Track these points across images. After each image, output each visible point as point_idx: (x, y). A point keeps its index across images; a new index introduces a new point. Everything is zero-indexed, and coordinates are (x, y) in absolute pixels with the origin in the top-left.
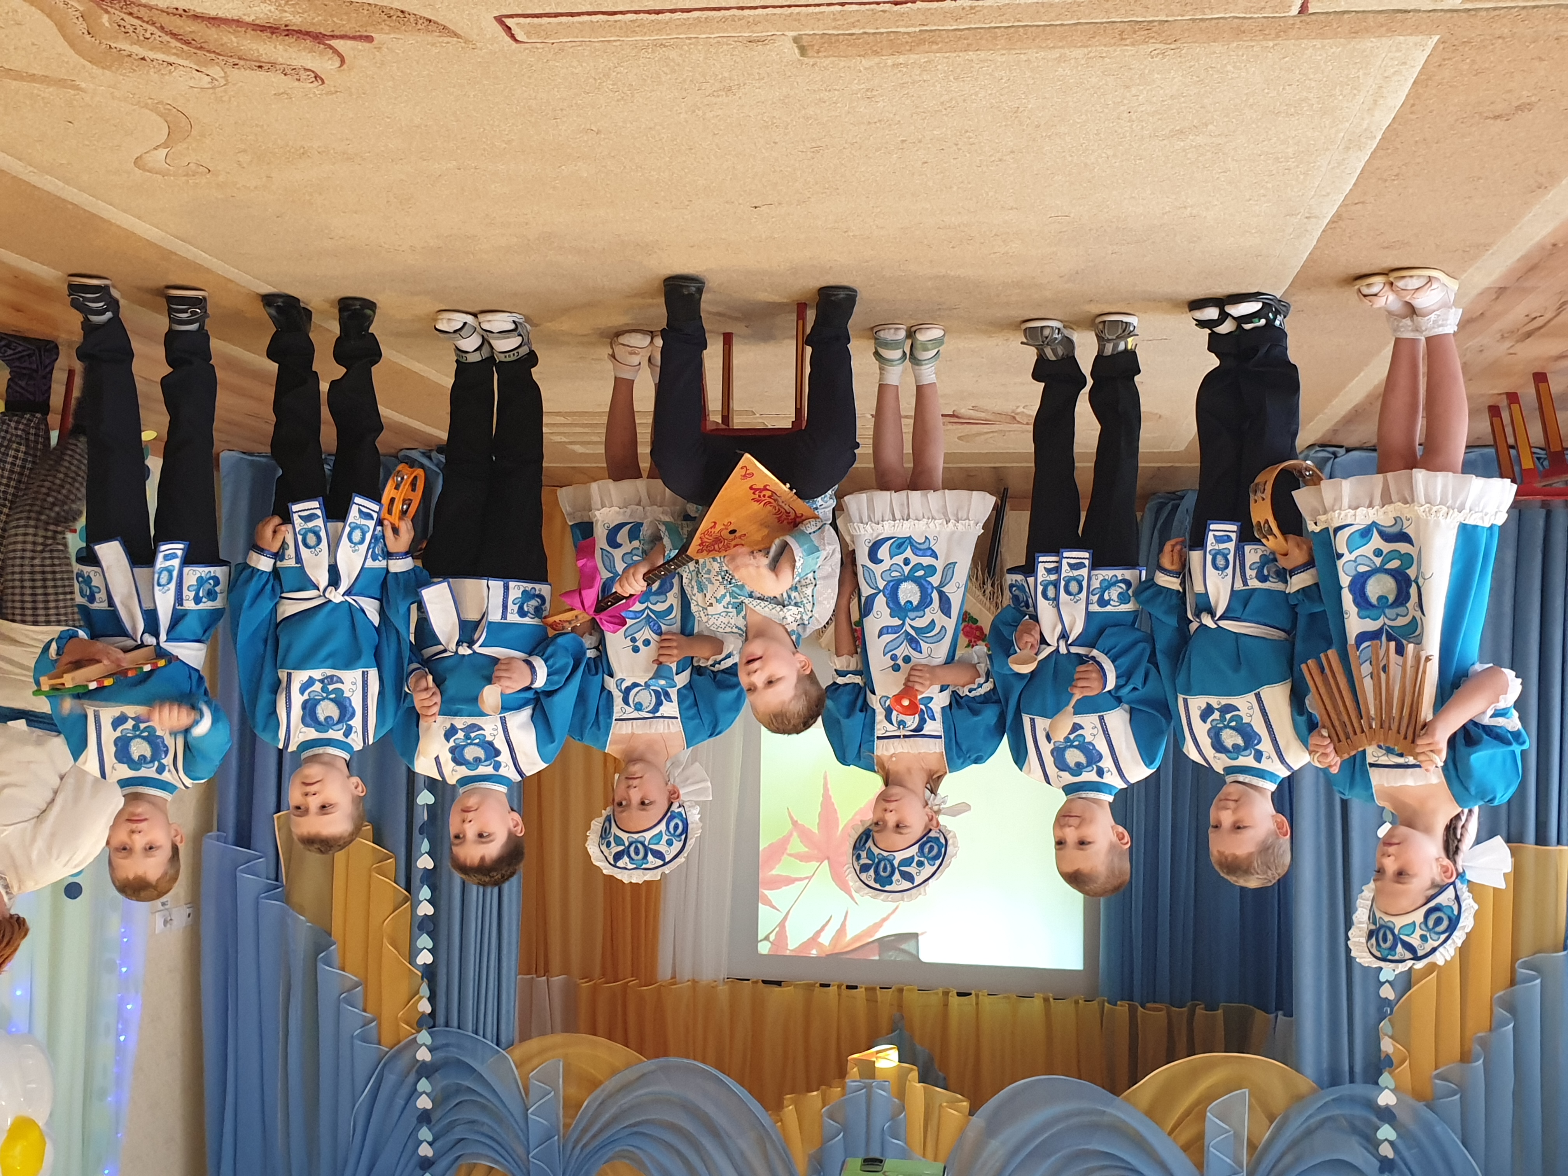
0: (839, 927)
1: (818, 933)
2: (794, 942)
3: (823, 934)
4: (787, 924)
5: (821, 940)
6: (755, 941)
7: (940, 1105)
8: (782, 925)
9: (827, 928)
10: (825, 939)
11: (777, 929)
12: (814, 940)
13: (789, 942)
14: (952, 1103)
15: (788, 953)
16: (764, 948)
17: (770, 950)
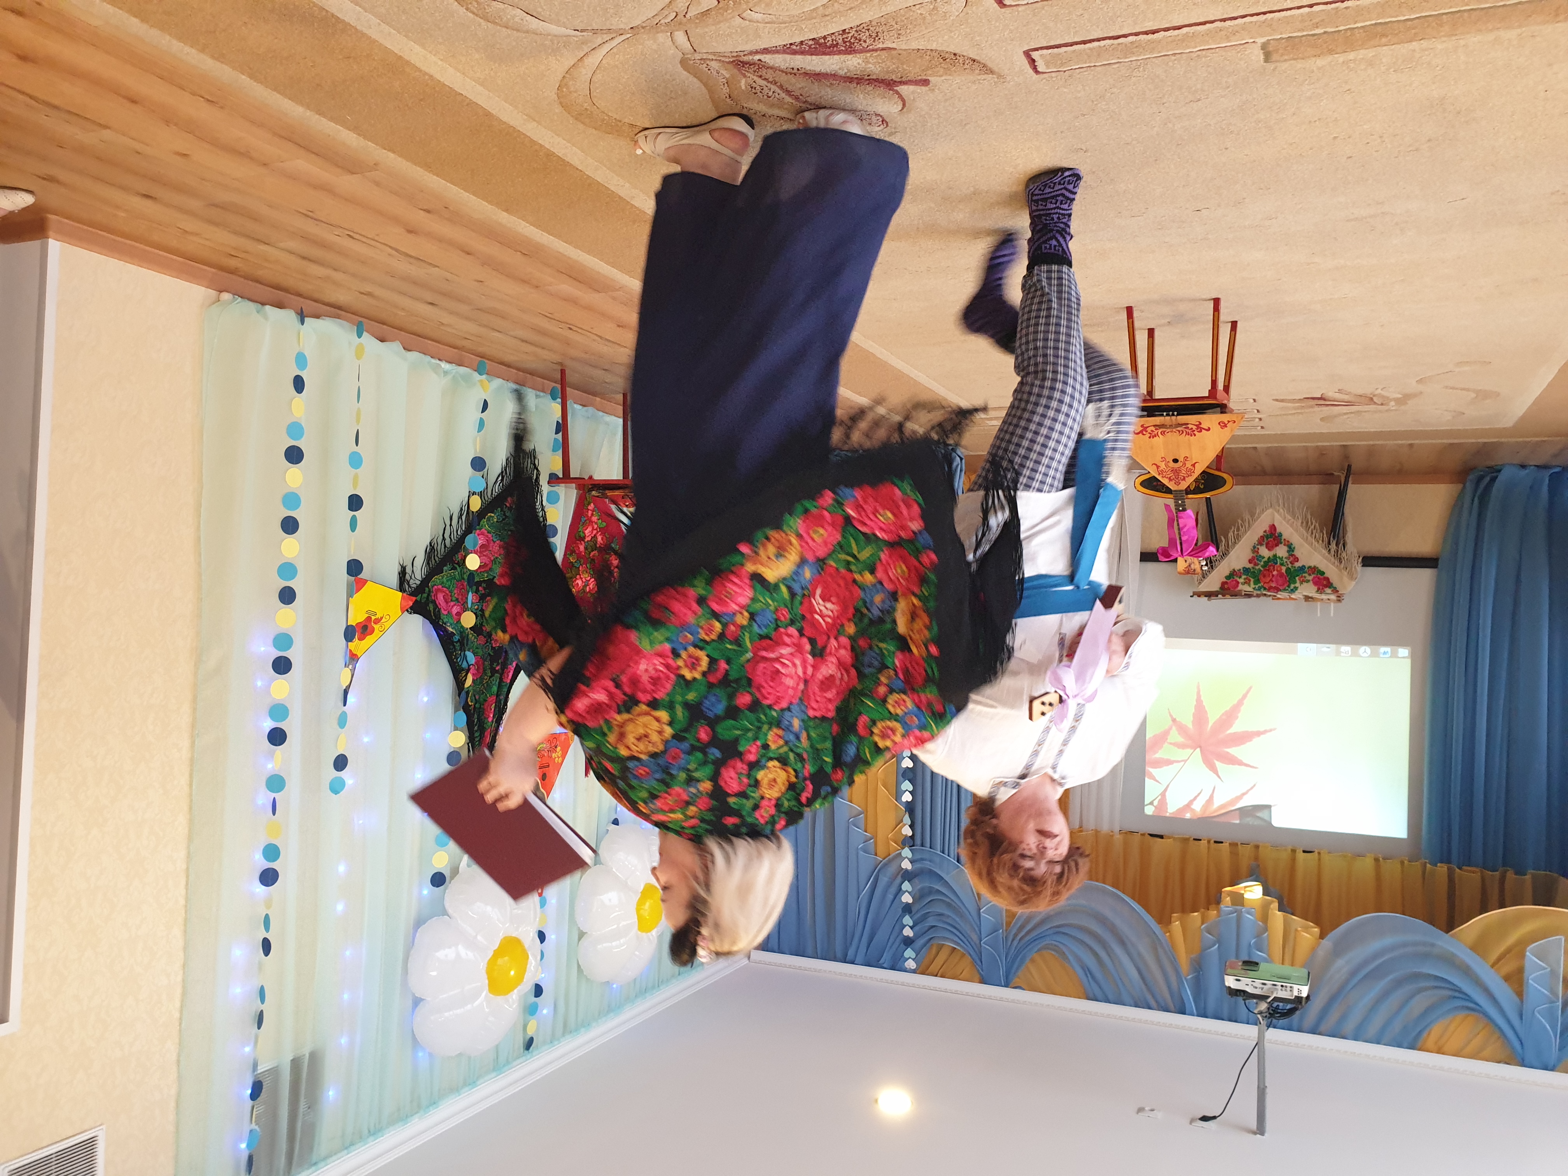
0: (1208, 798)
1: (1191, 802)
2: (1172, 808)
3: (1195, 803)
4: (1167, 794)
5: (1193, 807)
6: (1142, 805)
7: (1296, 930)
8: (1163, 794)
9: (1198, 798)
10: (1197, 806)
11: (1160, 797)
12: (1188, 806)
13: (1168, 806)
14: (1306, 929)
15: (1168, 815)
16: (1149, 810)
17: (1154, 812)
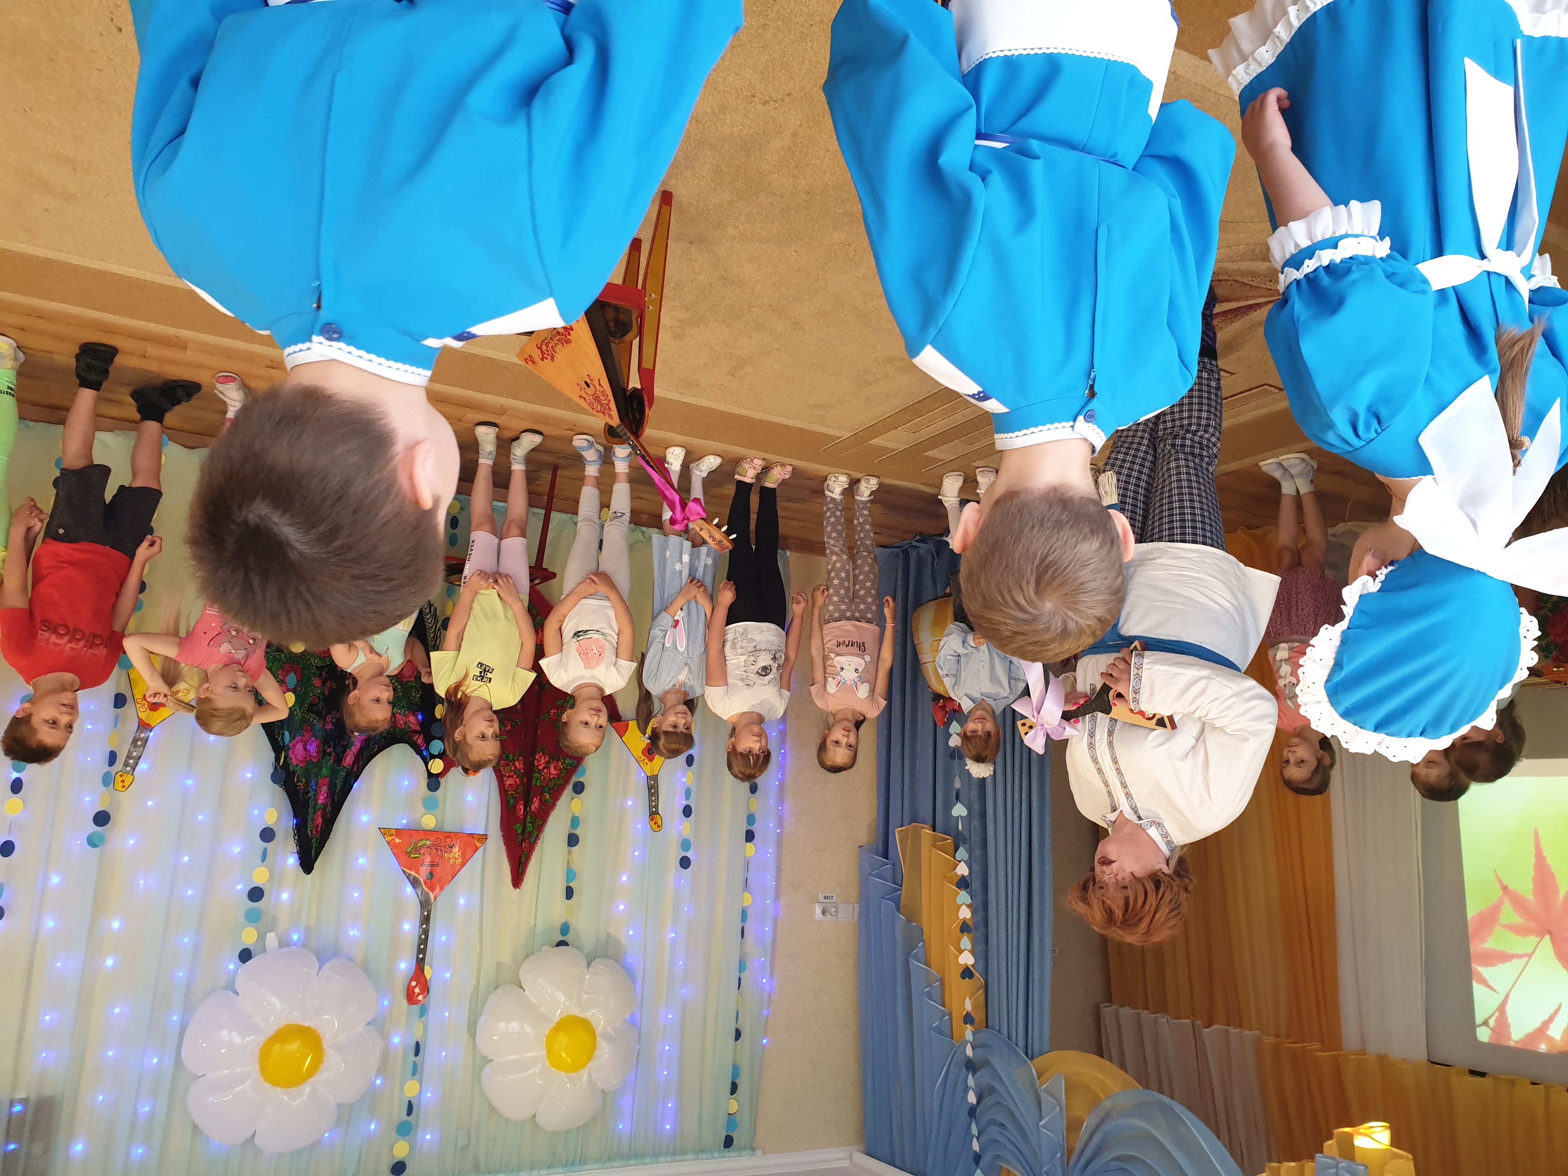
1: (1546, 1024)
2: (1518, 1032)
3: (1552, 1026)
4: (1508, 1008)
5: (1550, 1032)
8: (1502, 1009)
9: (1556, 1019)
10: (1556, 1034)
11: (1497, 1014)
12: (1542, 1031)
13: (1511, 1031)
15: (1512, 1044)
16: (1484, 1035)
17: (1490, 1037)
